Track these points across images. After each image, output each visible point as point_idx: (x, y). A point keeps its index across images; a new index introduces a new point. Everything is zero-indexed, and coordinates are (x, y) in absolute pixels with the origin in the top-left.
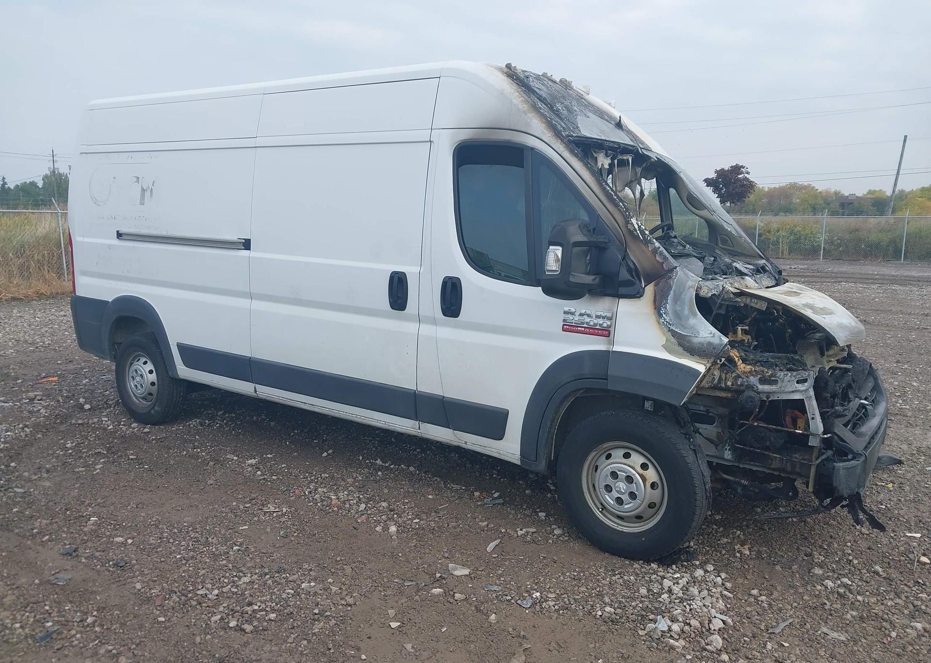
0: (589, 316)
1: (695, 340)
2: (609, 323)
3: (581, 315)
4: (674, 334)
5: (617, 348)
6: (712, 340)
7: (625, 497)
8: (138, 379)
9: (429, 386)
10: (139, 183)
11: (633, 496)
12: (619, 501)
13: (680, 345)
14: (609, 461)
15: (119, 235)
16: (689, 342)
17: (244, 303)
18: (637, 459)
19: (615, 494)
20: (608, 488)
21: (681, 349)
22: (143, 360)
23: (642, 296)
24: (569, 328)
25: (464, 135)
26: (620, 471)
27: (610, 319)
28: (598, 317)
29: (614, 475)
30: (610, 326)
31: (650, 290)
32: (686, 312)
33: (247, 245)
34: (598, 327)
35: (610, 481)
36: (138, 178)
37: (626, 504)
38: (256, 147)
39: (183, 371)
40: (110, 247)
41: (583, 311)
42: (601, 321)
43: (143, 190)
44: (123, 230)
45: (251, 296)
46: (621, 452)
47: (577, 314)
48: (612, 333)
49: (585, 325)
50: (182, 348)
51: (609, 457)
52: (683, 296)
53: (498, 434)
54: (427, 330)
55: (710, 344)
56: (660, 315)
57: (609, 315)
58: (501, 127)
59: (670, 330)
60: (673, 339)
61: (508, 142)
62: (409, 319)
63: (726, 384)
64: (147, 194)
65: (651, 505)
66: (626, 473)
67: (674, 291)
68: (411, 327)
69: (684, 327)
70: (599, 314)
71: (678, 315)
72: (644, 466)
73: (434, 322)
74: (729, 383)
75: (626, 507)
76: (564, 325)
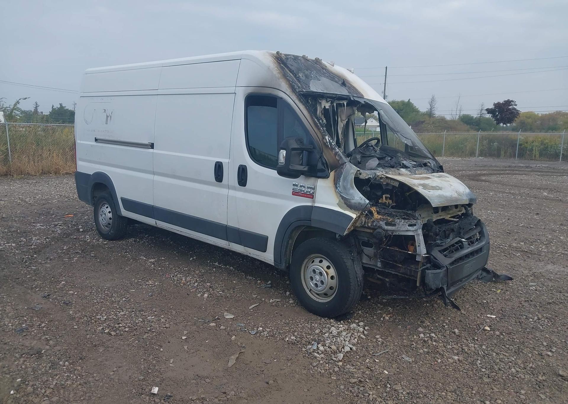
0: (304, 187)
1: (353, 201)
2: (313, 191)
3: (301, 186)
4: (343, 198)
5: (316, 205)
6: (361, 201)
7: (319, 284)
8: (104, 216)
9: (232, 223)
10: (105, 113)
11: (322, 282)
12: (316, 285)
13: (345, 203)
14: (313, 264)
15: (96, 140)
16: (350, 202)
17: (150, 177)
18: (326, 263)
19: (315, 282)
20: (312, 278)
21: (345, 206)
22: (106, 206)
23: (329, 177)
24: (295, 193)
25: (250, 90)
26: (317, 269)
27: (314, 189)
28: (308, 188)
29: (314, 271)
30: (313, 193)
31: (332, 174)
32: (349, 186)
33: (152, 146)
34: (308, 193)
35: (312, 274)
36: (106, 110)
37: (319, 287)
38: (157, 95)
39: (125, 213)
40: (92, 146)
41: (302, 185)
42: (309, 190)
43: (107, 117)
44: (98, 137)
45: (154, 173)
46: (319, 259)
47: (299, 186)
48: (314, 196)
49: (302, 192)
50: (123, 200)
51: (313, 262)
52: (347, 178)
53: (264, 249)
54: (232, 193)
55: (360, 203)
56: (336, 188)
57: (313, 187)
58: (268, 86)
59: (341, 196)
60: (342, 201)
61: (270, 94)
62: (224, 187)
63: (368, 225)
64: (109, 118)
65: (331, 288)
66: (319, 270)
67: (344, 175)
68: (224, 191)
69: (347, 194)
70: (309, 186)
71: (345, 188)
72: (328, 267)
73: (234, 188)
74: (370, 225)
76: (293, 192)
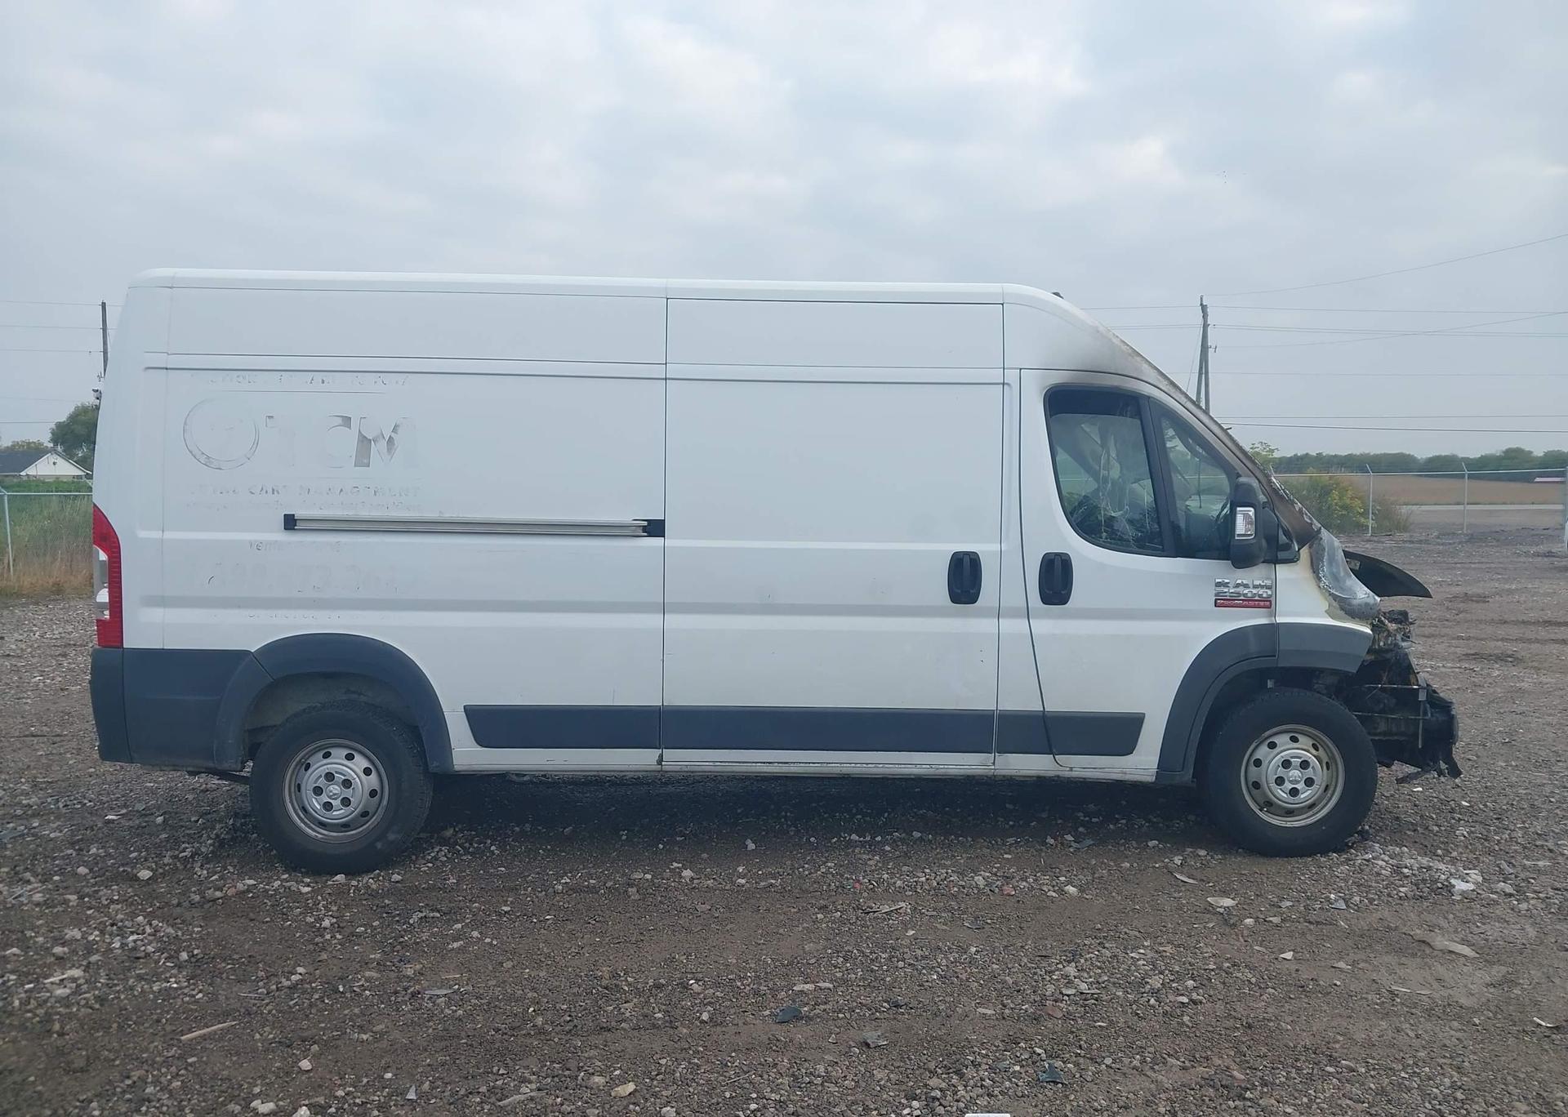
0: (1246, 586)
1: (1355, 602)
2: (1269, 592)
3: (1238, 585)
4: (1335, 597)
5: (1280, 620)
6: (1368, 600)
10: (350, 428)
11: (1309, 782)
12: (1293, 792)
13: (1342, 609)
14: (1275, 750)
15: (291, 523)
16: (1350, 605)
18: (1306, 741)
19: (1288, 786)
20: (1279, 781)
21: (1342, 613)
22: (342, 752)
23: (1298, 560)
24: (1222, 602)
25: (1056, 379)
26: (1291, 758)
27: (1269, 588)
28: (1255, 587)
29: (1286, 764)
30: (1270, 596)
31: (1305, 552)
32: (1342, 574)
33: (655, 528)
34: (1257, 598)
35: (1281, 772)
36: (350, 418)
37: (1303, 793)
39: (475, 756)
40: (264, 546)
41: (1239, 581)
42: (1259, 591)
43: (366, 441)
44: (299, 513)
45: (665, 609)
46: (1287, 737)
47: (1232, 585)
48: (1273, 603)
49: (1242, 598)
50: (475, 712)
51: (1272, 746)
52: (1336, 558)
53: (1129, 748)
54: (1014, 627)
55: (1367, 604)
56: (1319, 579)
57: (1268, 583)
59: (1331, 594)
60: (1335, 604)
61: (1117, 388)
63: (1379, 645)
64: (378, 447)
65: (1327, 788)
66: (1299, 758)
67: (1328, 554)
68: (987, 625)
69: (1342, 590)
70: (1257, 583)
71: (1336, 578)
72: (1316, 747)
73: (1025, 614)
74: (1382, 644)
75: (1302, 796)
76: (1216, 600)
